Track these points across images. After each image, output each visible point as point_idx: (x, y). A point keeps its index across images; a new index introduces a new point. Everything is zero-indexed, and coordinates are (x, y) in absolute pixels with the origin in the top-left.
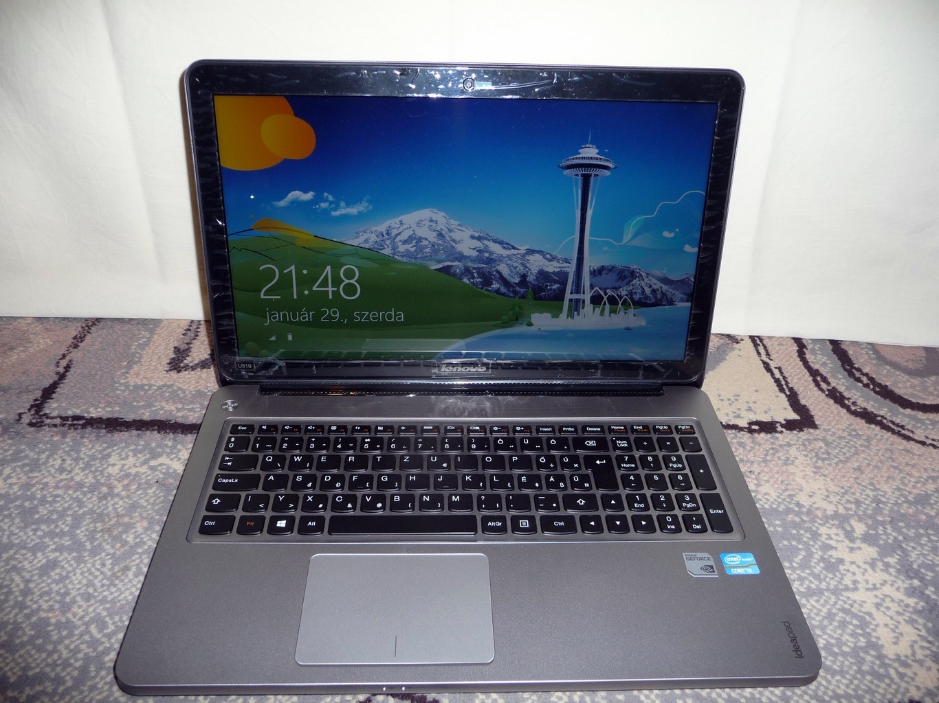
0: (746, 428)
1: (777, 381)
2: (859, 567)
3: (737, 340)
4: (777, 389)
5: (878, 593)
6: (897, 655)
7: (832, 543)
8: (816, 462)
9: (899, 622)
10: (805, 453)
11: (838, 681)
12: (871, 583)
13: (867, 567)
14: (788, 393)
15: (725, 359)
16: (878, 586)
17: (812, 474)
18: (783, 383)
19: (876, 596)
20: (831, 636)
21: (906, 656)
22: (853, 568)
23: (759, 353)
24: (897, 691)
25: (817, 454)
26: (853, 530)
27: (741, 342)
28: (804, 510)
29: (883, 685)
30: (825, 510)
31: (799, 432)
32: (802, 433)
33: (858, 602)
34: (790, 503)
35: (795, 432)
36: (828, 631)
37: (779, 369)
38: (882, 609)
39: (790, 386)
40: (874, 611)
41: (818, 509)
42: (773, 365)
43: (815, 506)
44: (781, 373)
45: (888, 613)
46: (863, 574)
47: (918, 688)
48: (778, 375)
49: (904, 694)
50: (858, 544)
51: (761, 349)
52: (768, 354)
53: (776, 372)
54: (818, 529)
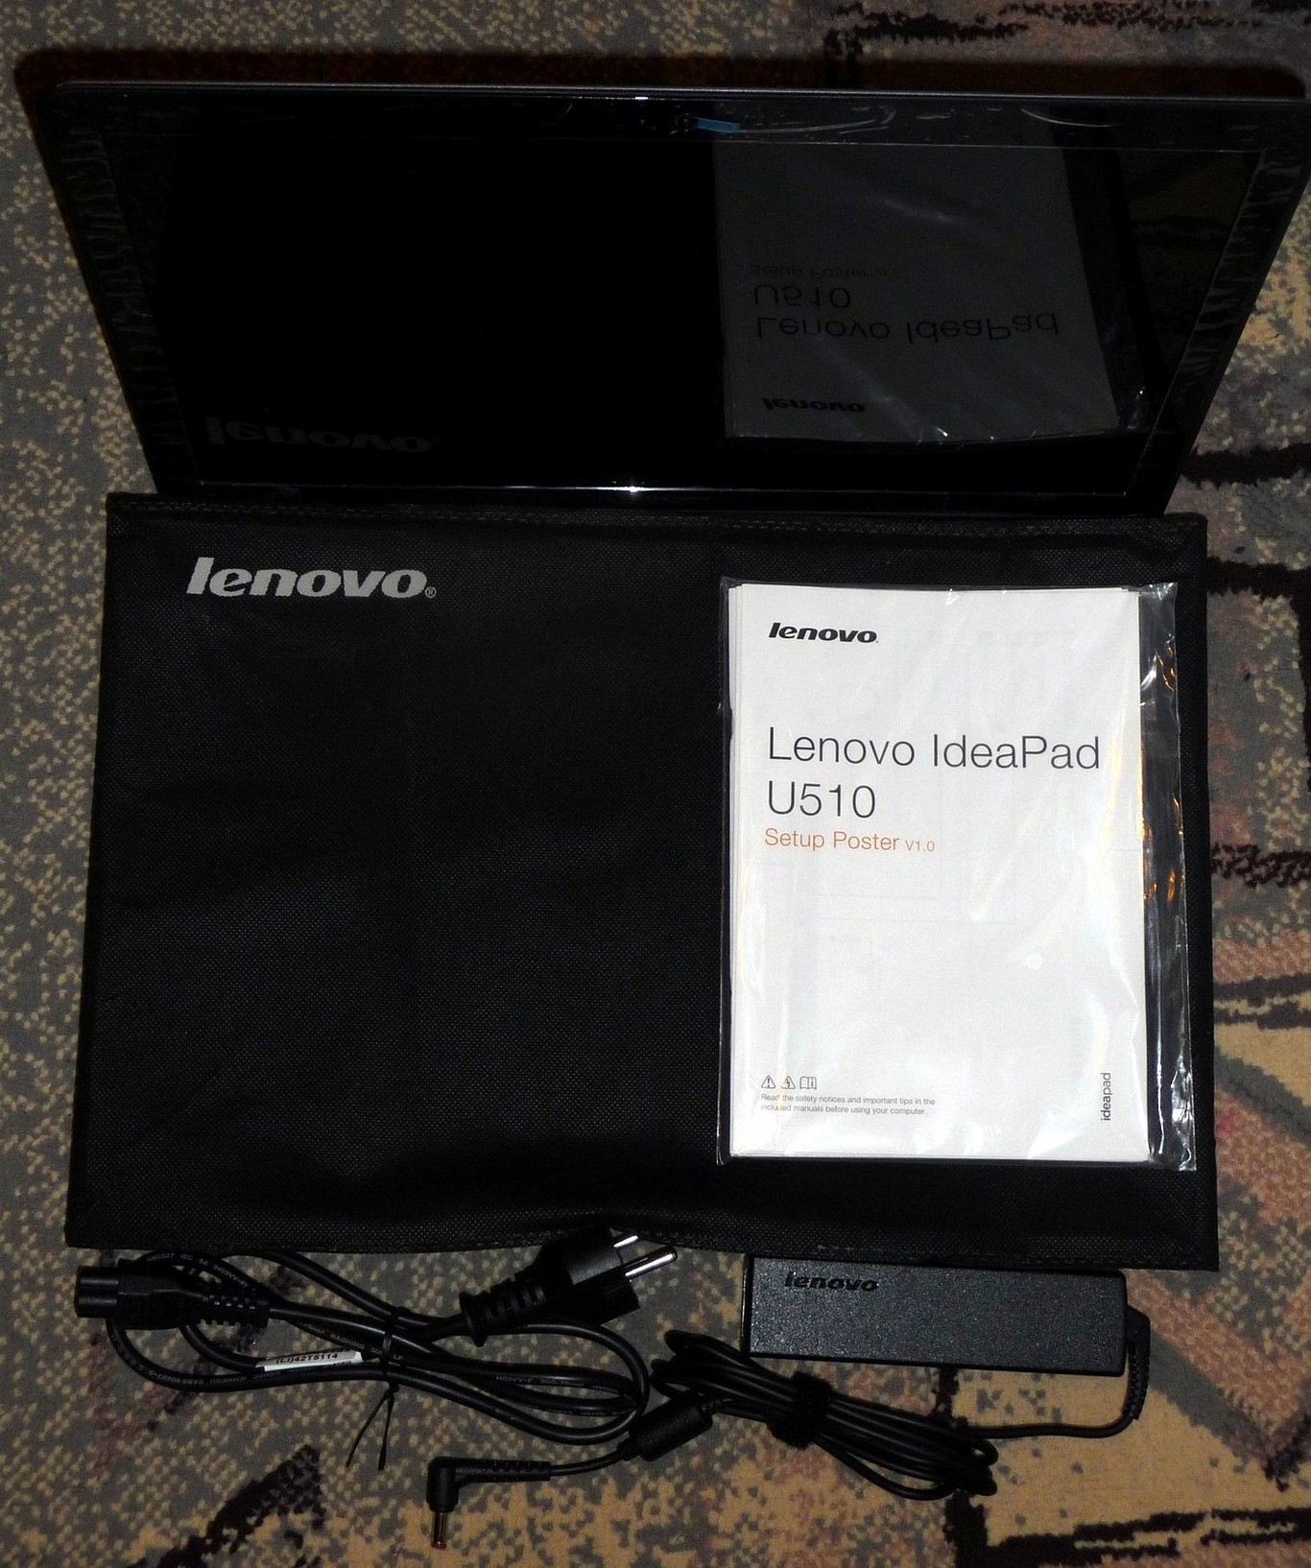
0: (948, 1410)
1: (1124, 1531)
2: (580, 1524)
3: (1282, 1474)
4: (1092, 1520)
5: (524, 1539)
6: (402, 1524)
7: (636, 1495)
8: (851, 1537)
9: (466, 1553)
10: (878, 1521)
11: (356, 1405)
12: (546, 1534)
13: (580, 1541)
14: (1079, 1545)
15: (1194, 1423)
16: (540, 1546)
17: (814, 1513)
18: (1116, 1545)
19: (518, 1533)
20: (436, 1422)
21: (400, 1539)
22: (577, 1514)
23: (1228, 1515)
24: (340, 1496)
25: (879, 1547)
26: (668, 1549)
27: (1273, 1485)
28: (717, 1467)
29: (350, 1477)
30: (717, 1509)
31: (945, 1530)
32: (941, 1535)
33: (506, 1495)
34: (733, 1443)
35: (943, 1520)
36: (446, 1421)
37: (1170, 1551)
38: (493, 1534)
39: (1107, 1559)
40: (487, 1517)
41: (721, 1496)
42: (1186, 1540)
43: (728, 1494)
44: (1154, 1551)
45: (484, 1541)
46: (564, 1527)
47: (344, 1534)
48: (1142, 1539)
49: (335, 1506)
50: (637, 1547)
51: (1250, 1527)
52: (1225, 1539)
53: (1159, 1539)
54: (669, 1478)
